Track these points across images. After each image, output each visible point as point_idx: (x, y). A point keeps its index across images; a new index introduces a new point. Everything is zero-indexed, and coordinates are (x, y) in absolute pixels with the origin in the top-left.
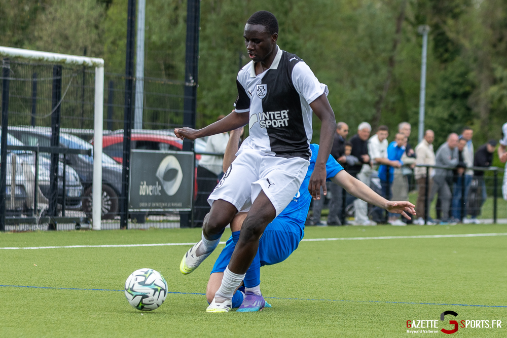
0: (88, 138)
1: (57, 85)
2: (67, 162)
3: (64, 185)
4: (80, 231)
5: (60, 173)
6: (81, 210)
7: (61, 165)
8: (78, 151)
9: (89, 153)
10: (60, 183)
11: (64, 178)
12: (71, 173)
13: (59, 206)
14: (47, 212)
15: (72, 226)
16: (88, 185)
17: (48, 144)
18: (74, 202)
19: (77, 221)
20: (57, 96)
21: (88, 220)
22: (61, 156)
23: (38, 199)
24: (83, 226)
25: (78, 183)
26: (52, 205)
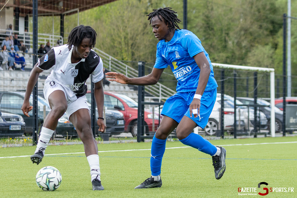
0: (269, 101)
1: (256, 80)
2: (260, 111)
3: (260, 120)
4: (267, 138)
5: (258, 115)
6: (267, 130)
7: (258, 112)
8: (265, 106)
9: (269, 106)
10: (258, 119)
11: (259, 117)
12: (262, 115)
13: (258, 128)
14: (253, 131)
15: (263, 136)
16: (269, 120)
17: (253, 104)
18: (264, 126)
19: (265, 134)
20: (256, 84)
21: (269, 133)
22: (258, 108)
23: (250, 126)
24: (268, 135)
25: (266, 119)
26: (255, 128)
